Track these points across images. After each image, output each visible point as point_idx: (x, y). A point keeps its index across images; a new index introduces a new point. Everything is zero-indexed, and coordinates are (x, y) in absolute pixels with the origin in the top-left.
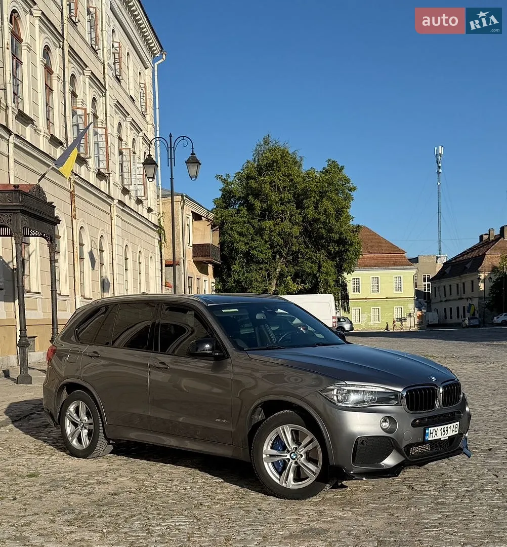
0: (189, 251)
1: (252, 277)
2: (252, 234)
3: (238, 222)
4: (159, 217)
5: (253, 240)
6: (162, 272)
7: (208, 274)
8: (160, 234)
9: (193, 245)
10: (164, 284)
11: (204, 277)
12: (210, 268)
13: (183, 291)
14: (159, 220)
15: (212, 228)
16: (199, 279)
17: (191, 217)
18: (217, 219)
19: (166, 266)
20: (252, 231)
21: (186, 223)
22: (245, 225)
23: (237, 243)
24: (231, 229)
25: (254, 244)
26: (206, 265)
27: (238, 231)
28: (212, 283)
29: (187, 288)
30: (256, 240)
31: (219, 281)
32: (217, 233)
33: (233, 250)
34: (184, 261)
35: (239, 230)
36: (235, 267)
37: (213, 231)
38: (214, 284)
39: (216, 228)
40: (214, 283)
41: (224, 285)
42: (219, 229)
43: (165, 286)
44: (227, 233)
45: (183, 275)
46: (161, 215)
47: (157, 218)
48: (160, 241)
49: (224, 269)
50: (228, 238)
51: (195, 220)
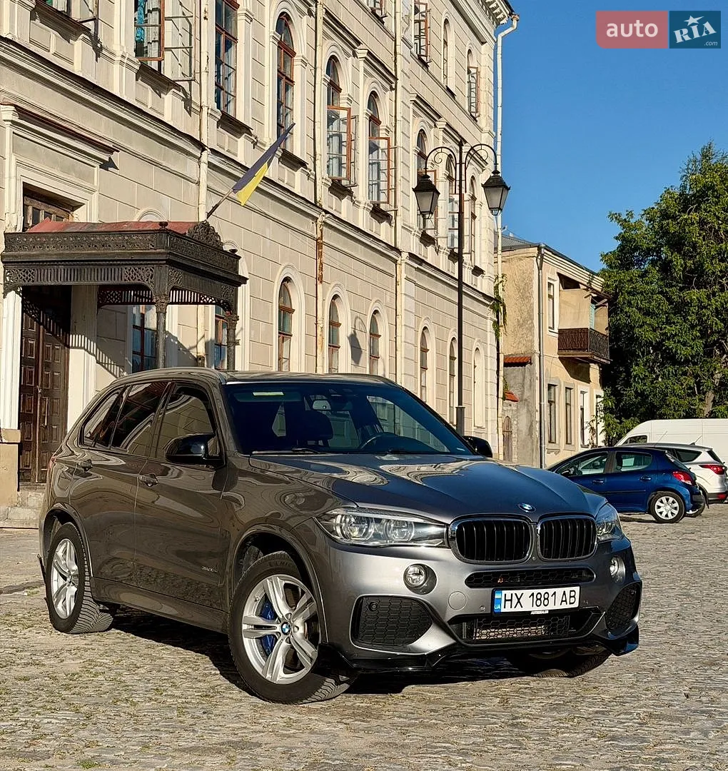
0: (552, 341)
1: (667, 388)
2: (666, 313)
3: (642, 293)
4: (497, 283)
5: (669, 322)
6: (498, 375)
7: (588, 381)
8: (498, 312)
9: (559, 330)
10: (501, 395)
11: (580, 386)
12: (594, 372)
13: (538, 408)
14: (496, 288)
15: (593, 302)
16: (570, 389)
17: (557, 283)
18: (608, 286)
19: (506, 365)
20: (666, 306)
21: (546, 291)
22: (655, 297)
23: (641, 326)
24: (630, 304)
25: (669, 329)
26: (585, 366)
27: (641, 308)
28: (597, 397)
29: (545, 402)
30: (674, 323)
31: (611, 394)
32: (605, 310)
33: (633, 339)
34: (540, 356)
35: (645, 305)
36: (636, 370)
37: (597, 307)
38: (602, 399)
39: (603, 301)
40: (600, 397)
41: (619, 401)
42: (607, 304)
43: (504, 399)
44: (622, 311)
45: (538, 382)
46: (500, 279)
47: (493, 285)
48: (496, 324)
49: (621, 373)
50: (622, 319)
51: (565, 288)
